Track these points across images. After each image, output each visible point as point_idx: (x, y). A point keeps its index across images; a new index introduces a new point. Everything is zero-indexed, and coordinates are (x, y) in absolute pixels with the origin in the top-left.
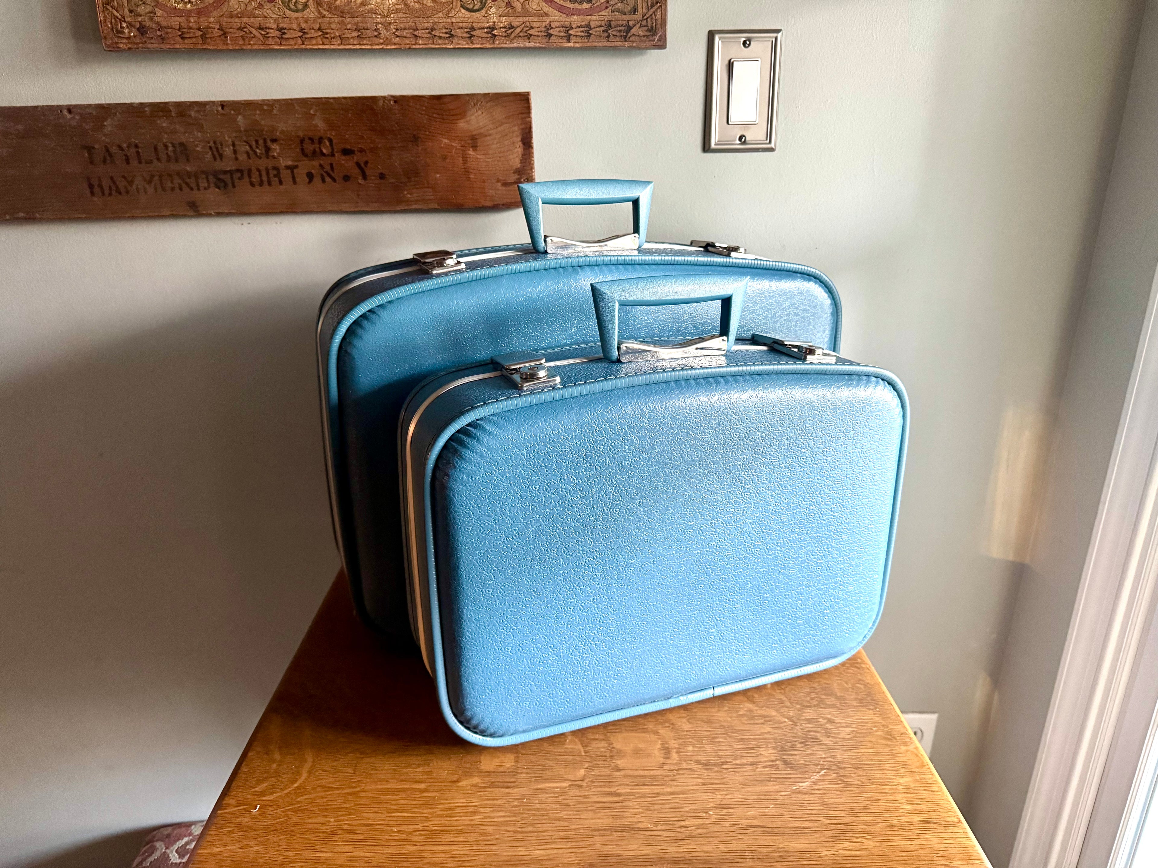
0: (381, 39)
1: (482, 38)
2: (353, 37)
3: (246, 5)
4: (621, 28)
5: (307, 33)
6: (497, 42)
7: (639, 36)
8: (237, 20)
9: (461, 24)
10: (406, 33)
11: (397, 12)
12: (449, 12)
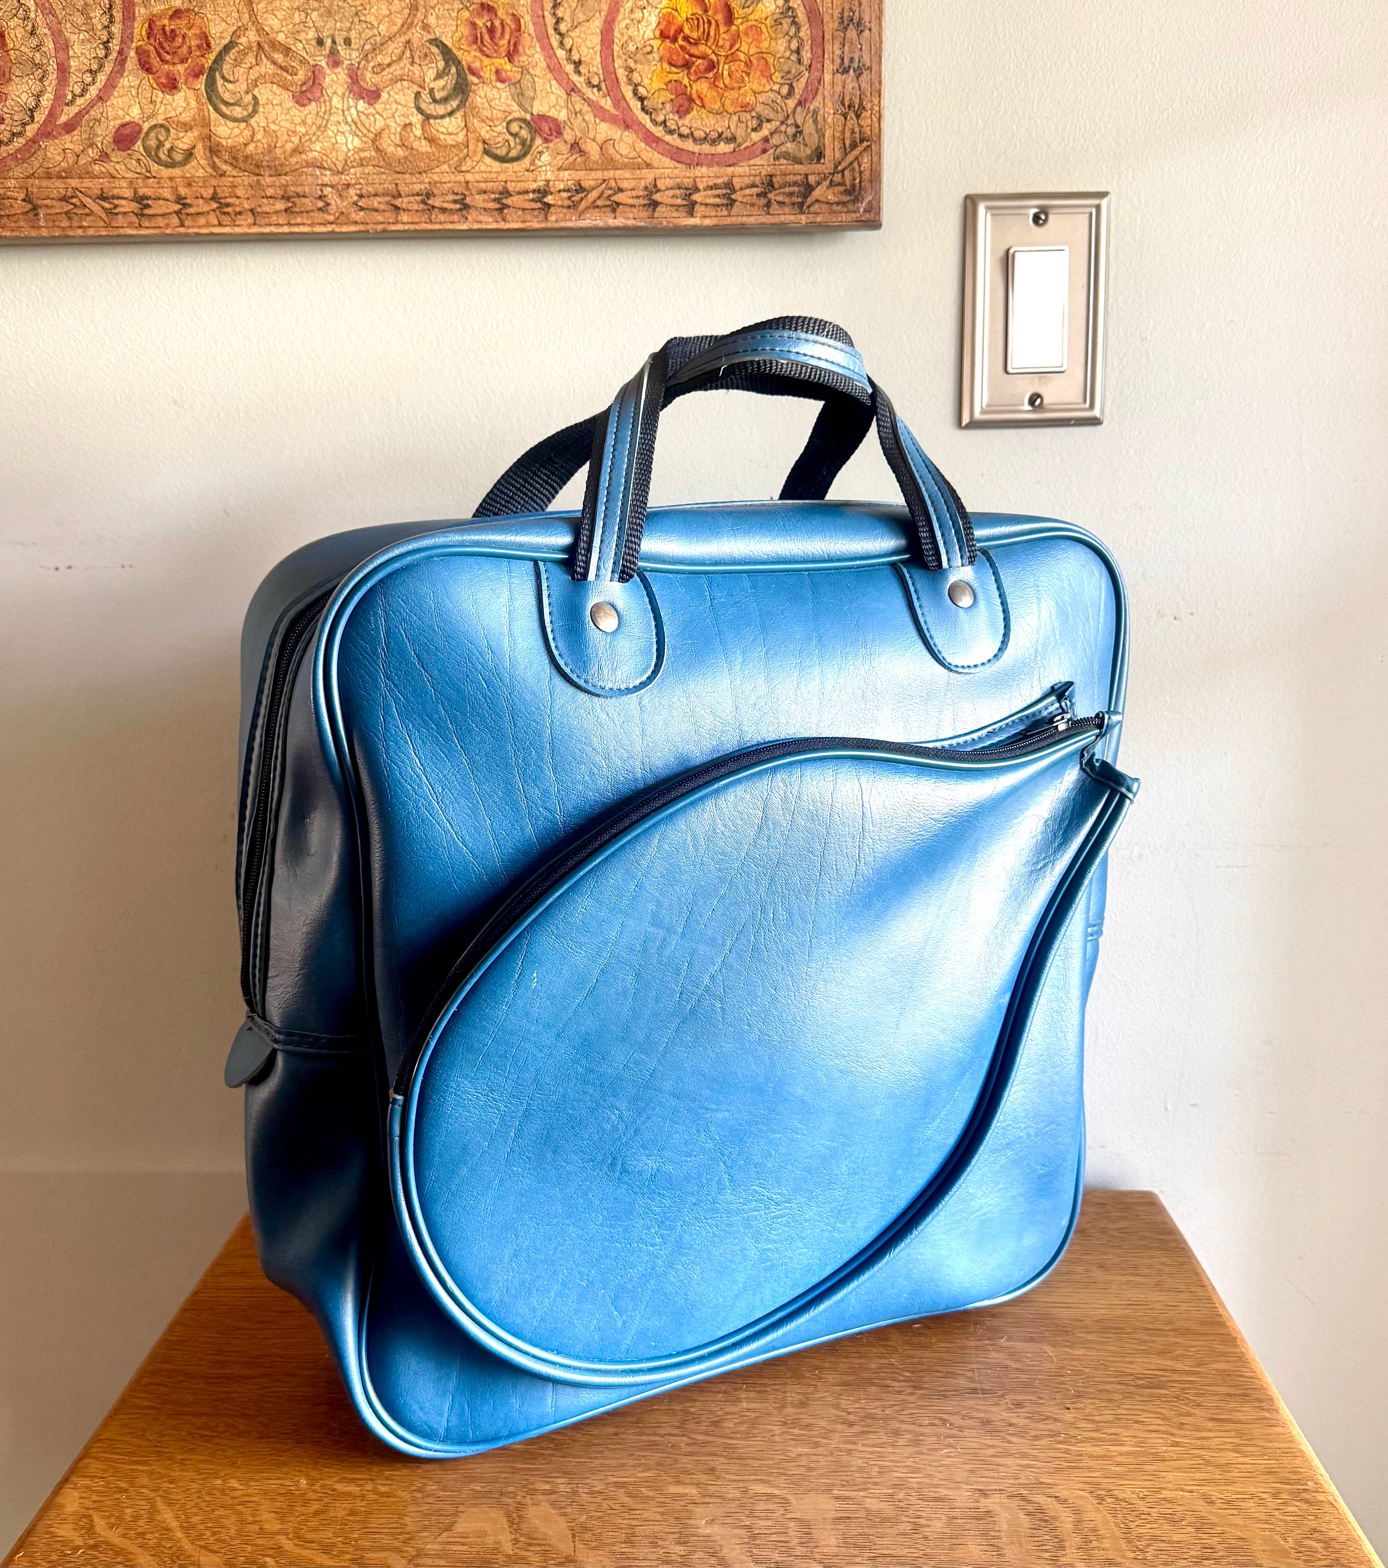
0: (330, 214)
1: (523, 209)
2: (277, 212)
3: (78, 156)
4: (792, 189)
5: (190, 205)
6: (553, 218)
7: (827, 203)
8: (59, 184)
9: (483, 186)
10: (380, 203)
11: (362, 165)
12: (461, 161)
